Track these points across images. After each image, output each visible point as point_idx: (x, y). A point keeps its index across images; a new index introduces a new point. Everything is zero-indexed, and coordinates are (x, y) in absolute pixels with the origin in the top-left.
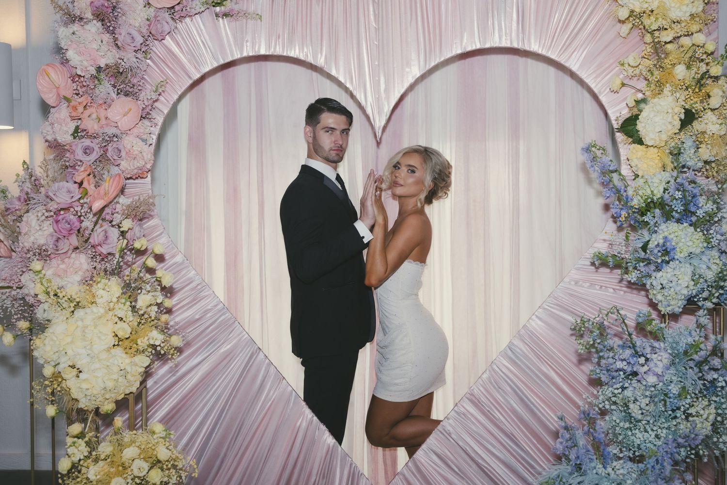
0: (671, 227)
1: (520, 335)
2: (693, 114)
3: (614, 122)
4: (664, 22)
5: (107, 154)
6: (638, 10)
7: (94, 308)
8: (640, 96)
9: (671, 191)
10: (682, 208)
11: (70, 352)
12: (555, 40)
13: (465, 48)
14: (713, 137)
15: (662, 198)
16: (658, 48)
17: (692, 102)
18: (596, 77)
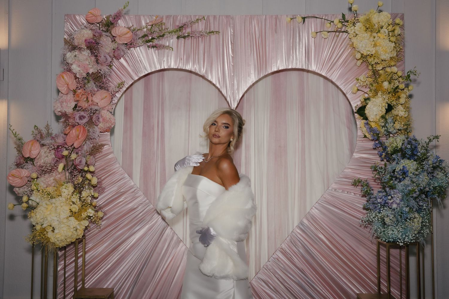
0: (406, 162)
1: (306, 217)
2: (392, 106)
3: (354, 108)
4: (378, 61)
5: (93, 120)
6: (365, 54)
7: (60, 198)
8: (366, 96)
9: (406, 144)
10: (411, 153)
11: (49, 219)
12: (324, 66)
13: (278, 68)
14: (401, 117)
15: (401, 148)
16: (375, 73)
17: (391, 100)
18: (345, 85)
